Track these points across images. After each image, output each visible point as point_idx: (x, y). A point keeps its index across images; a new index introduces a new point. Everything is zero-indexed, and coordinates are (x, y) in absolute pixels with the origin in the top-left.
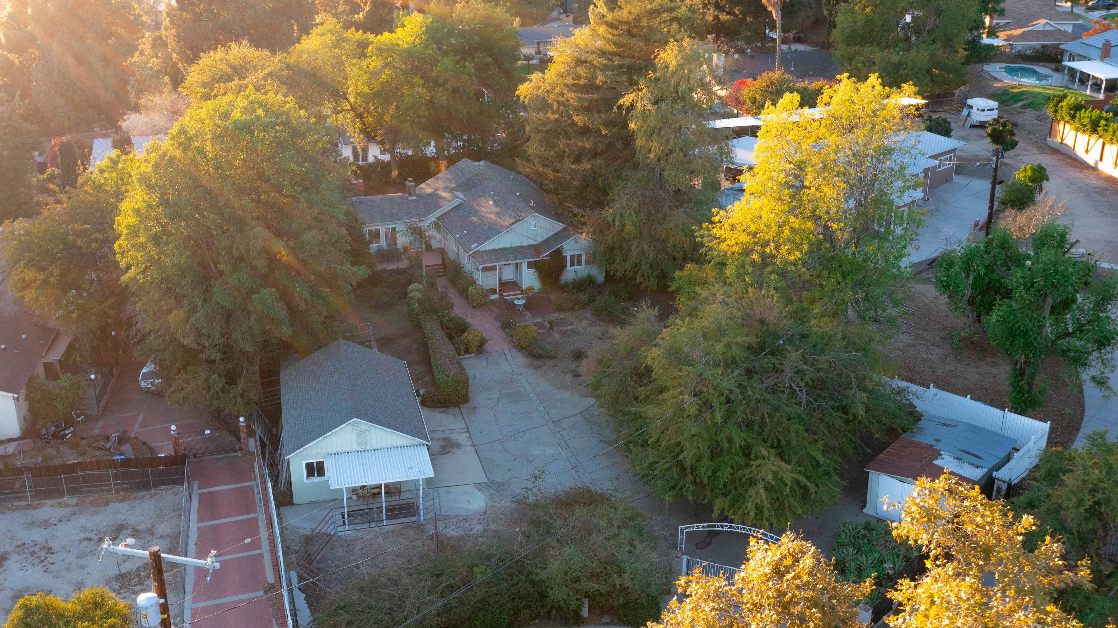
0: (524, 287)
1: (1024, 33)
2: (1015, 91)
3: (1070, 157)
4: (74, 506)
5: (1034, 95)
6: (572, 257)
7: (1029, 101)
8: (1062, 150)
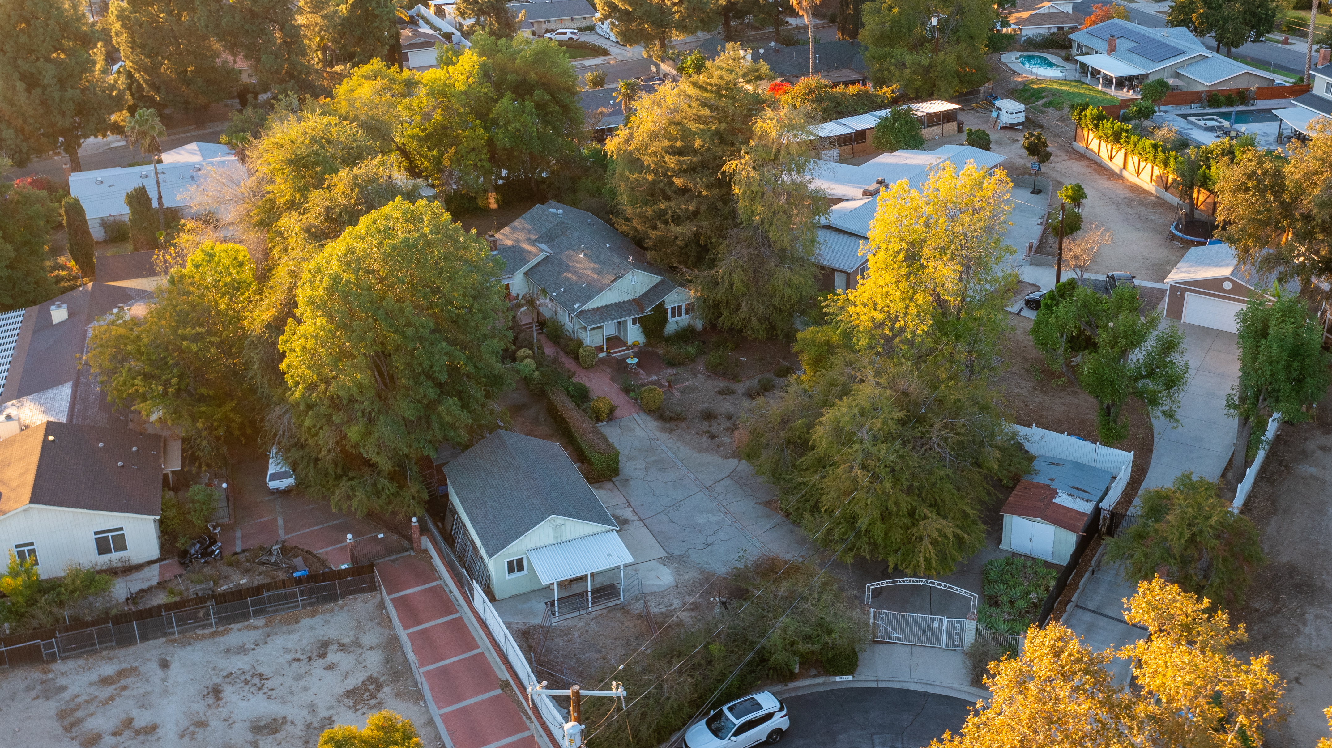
0: (629, 343)
1: (1031, 16)
2: (1035, 86)
3: (1096, 163)
4: (263, 627)
5: (1054, 92)
6: (673, 308)
7: (1050, 99)
8: (1088, 155)
